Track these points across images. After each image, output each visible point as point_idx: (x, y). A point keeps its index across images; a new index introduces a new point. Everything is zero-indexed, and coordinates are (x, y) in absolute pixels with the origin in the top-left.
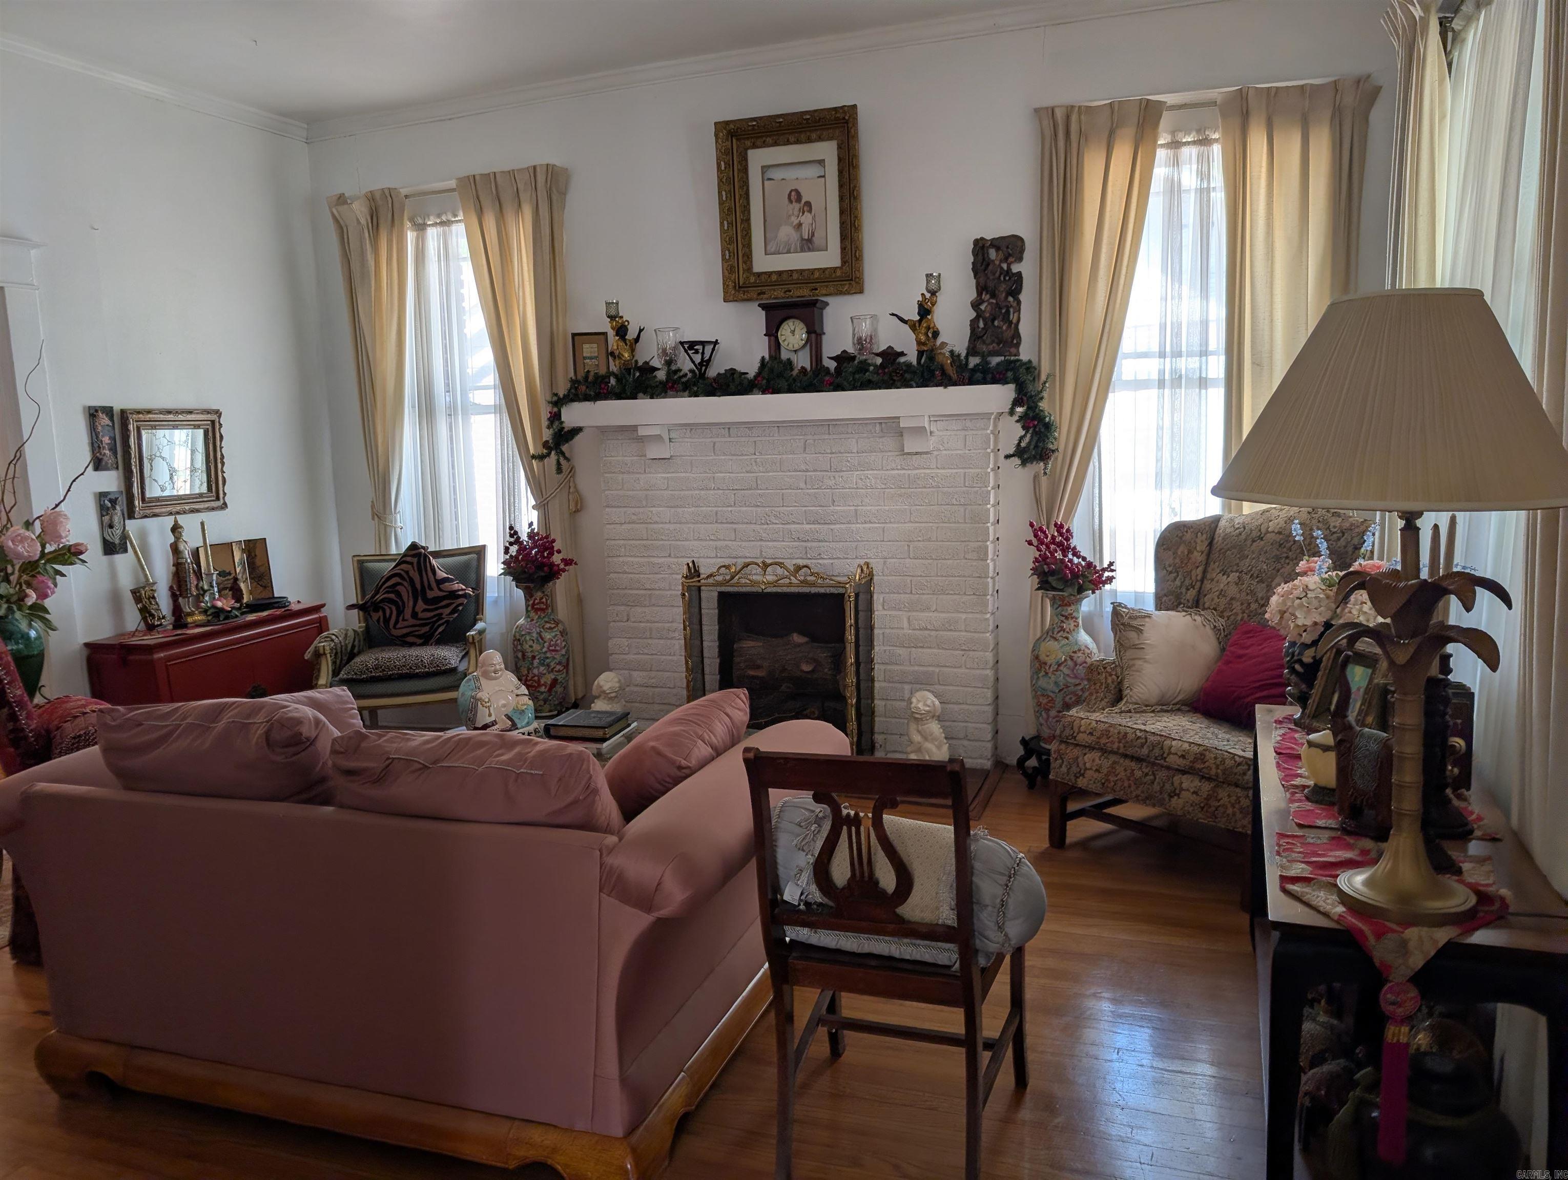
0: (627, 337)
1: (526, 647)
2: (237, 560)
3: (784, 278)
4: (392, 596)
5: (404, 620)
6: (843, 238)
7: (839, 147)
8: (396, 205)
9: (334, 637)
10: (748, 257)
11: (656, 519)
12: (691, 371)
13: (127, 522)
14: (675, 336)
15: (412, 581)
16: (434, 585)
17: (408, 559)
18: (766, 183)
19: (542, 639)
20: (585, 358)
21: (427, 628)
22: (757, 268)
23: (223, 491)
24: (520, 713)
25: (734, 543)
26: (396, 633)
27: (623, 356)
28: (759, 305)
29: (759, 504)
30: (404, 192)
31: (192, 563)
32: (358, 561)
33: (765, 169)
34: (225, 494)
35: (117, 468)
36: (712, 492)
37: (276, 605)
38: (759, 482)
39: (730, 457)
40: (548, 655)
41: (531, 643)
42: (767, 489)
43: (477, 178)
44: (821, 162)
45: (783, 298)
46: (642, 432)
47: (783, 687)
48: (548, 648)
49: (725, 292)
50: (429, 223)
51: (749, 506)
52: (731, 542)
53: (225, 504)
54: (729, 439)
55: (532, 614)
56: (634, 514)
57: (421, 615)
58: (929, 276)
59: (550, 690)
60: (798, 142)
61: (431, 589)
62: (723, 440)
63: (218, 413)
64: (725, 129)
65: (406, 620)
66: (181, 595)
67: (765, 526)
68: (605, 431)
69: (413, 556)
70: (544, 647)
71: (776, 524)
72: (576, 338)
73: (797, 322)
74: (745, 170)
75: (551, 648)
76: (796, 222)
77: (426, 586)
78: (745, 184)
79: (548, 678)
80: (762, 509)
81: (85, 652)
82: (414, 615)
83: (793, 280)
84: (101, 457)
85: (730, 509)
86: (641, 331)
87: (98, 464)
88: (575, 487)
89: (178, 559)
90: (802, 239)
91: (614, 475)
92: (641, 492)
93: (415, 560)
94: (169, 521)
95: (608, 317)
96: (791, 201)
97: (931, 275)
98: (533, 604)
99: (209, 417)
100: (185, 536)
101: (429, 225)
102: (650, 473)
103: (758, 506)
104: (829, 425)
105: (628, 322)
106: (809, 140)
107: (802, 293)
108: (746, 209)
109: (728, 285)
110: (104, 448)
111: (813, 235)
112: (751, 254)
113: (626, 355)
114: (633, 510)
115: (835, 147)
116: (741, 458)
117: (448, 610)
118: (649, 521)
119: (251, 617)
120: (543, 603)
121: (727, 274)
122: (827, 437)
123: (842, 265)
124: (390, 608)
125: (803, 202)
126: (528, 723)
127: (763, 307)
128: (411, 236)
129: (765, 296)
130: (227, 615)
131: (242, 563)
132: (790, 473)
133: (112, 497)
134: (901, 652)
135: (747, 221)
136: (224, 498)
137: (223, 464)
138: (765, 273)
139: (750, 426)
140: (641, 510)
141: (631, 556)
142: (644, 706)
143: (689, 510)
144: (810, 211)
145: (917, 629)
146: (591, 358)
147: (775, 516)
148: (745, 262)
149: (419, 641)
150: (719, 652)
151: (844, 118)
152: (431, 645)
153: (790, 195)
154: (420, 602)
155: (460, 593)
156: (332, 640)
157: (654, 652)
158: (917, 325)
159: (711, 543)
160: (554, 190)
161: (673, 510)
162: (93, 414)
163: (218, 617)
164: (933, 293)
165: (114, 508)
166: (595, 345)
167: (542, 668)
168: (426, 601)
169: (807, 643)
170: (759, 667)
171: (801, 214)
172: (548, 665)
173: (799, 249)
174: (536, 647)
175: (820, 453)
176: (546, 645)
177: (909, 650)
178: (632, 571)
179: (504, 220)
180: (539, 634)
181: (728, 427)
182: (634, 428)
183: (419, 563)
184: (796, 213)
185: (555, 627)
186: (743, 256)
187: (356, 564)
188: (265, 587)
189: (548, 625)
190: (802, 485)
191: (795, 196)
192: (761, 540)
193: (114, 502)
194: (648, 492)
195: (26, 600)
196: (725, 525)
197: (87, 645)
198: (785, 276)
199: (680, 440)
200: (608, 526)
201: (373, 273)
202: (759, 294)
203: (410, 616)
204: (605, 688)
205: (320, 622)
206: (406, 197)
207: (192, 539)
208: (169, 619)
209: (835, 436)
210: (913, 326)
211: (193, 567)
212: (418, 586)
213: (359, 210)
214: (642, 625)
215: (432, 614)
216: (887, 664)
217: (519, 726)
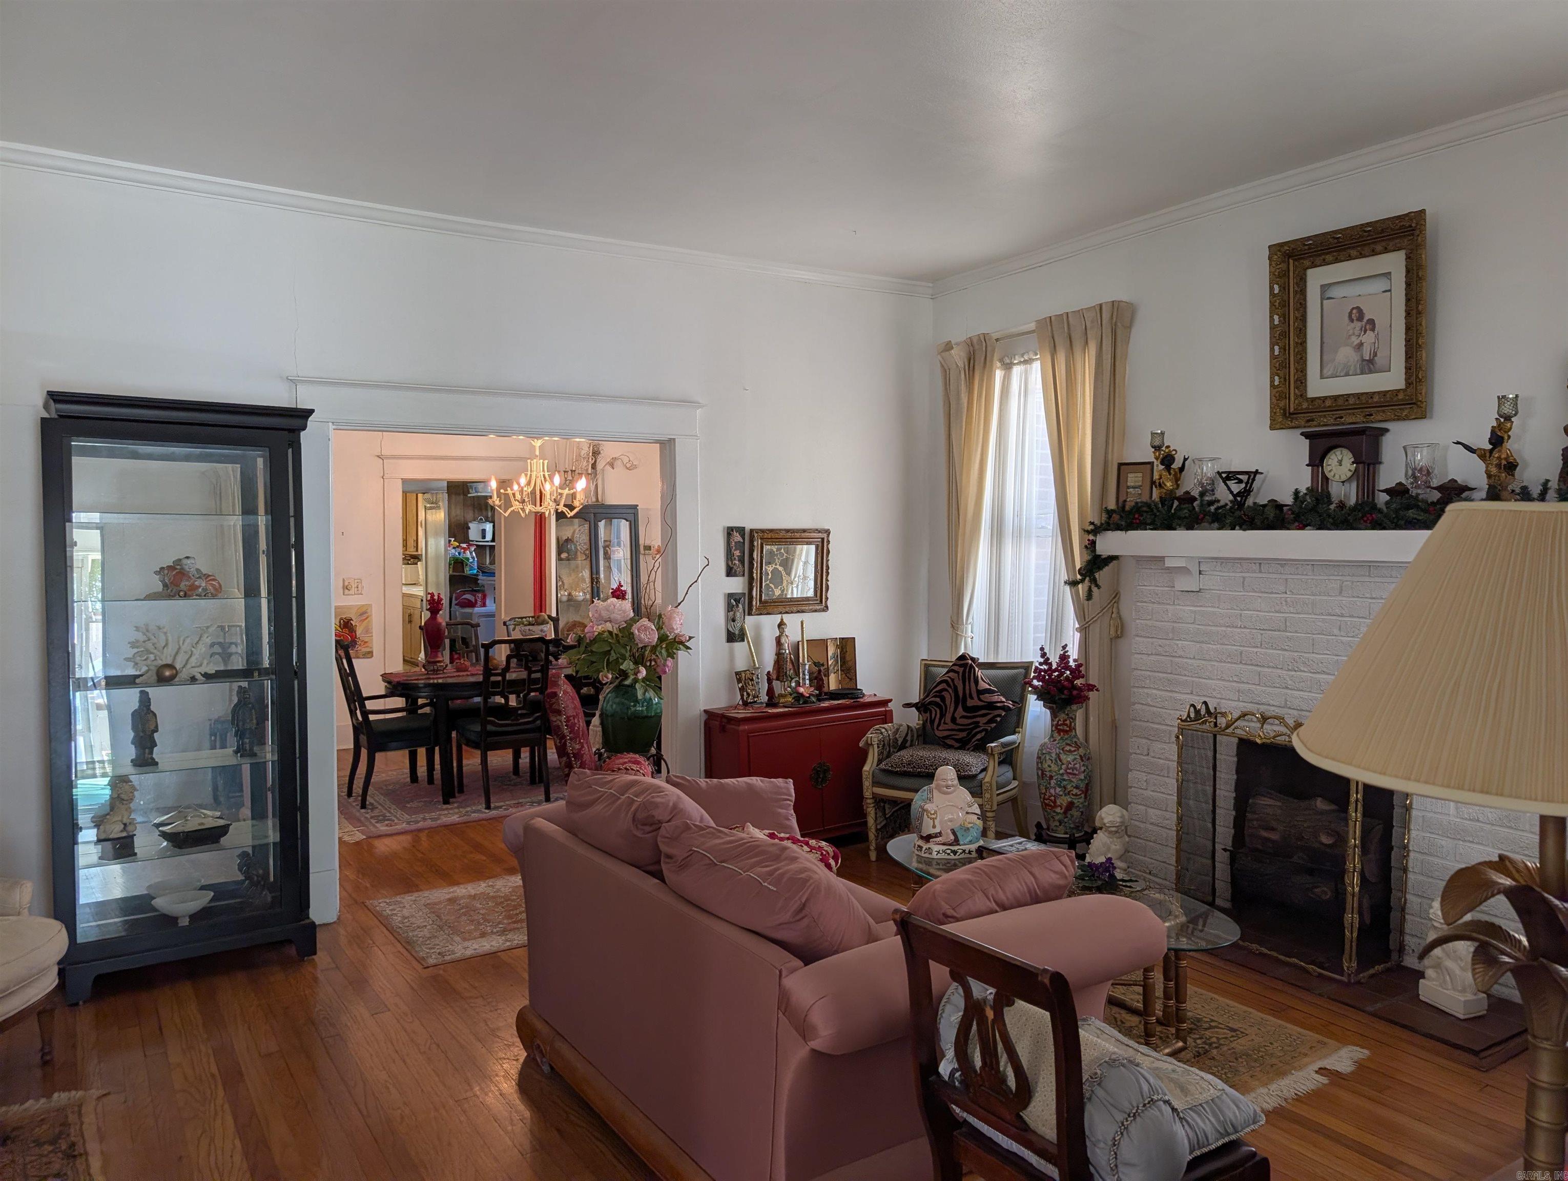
0: (1172, 466)
1: (1045, 766)
2: (830, 654)
3: (1340, 403)
4: (938, 700)
5: (945, 723)
6: (1409, 356)
7: (1408, 258)
8: (989, 349)
9: (883, 730)
10: (1302, 382)
11: (1181, 653)
12: (1231, 501)
13: (747, 617)
14: (1213, 466)
15: (956, 689)
16: (975, 695)
17: (956, 668)
18: (1325, 302)
19: (1060, 760)
20: (1128, 487)
21: (964, 734)
22: (1311, 393)
23: (826, 596)
24: (965, 830)
25: (1258, 687)
26: (940, 734)
27: (1165, 485)
28: (1302, 434)
29: (1286, 648)
30: (995, 336)
31: (790, 654)
32: (925, 664)
33: (1324, 288)
34: (827, 598)
35: (743, 575)
36: (1239, 630)
37: (849, 696)
38: (1288, 624)
39: (1260, 595)
40: (1066, 777)
41: (1049, 762)
42: (1296, 632)
43: (1053, 319)
44: (1388, 275)
45: (1334, 425)
46: (1169, 563)
47: (1295, 857)
48: (1066, 771)
49: (1272, 419)
50: (1015, 362)
51: (1275, 649)
52: (1254, 686)
53: (827, 607)
54: (1260, 575)
55: (1056, 735)
56: (1160, 646)
57: (959, 721)
58: (1502, 399)
59: (1065, 813)
60: (1362, 256)
61: (972, 698)
62: (1254, 575)
63: (828, 532)
64: (1279, 251)
65: (947, 724)
66: (778, 679)
67: (1293, 673)
68: (1141, 560)
69: (960, 666)
70: (1061, 768)
71: (1305, 671)
72: (1123, 467)
73: (1345, 451)
74: (1302, 292)
75: (1068, 771)
76: (1357, 342)
77: (968, 696)
78: (1302, 306)
79: (1064, 801)
80: (1291, 653)
81: (704, 717)
82: (954, 720)
83: (1349, 405)
84: (732, 566)
85: (1255, 650)
86: (1185, 459)
87: (730, 572)
88: (1118, 613)
89: (780, 650)
90: (1363, 360)
91: (1145, 604)
92: (1169, 624)
93: (961, 670)
94: (777, 618)
95: (1152, 447)
96: (1352, 320)
97: (1504, 397)
98: (1057, 725)
99: (820, 535)
100: (787, 631)
101: (1015, 364)
102: (1179, 605)
103: (1286, 650)
104: (1370, 567)
105: (1176, 451)
106: (1374, 253)
107: (1353, 420)
108: (1302, 331)
109: (1275, 413)
110: (735, 559)
111: (1375, 355)
112: (1306, 379)
113: (1169, 484)
114: (1160, 642)
115: (1404, 257)
116: (1271, 596)
117: (985, 720)
118: (1174, 654)
119: (825, 704)
120: (1066, 725)
121: (1274, 400)
122: (1367, 579)
123: (1407, 387)
124: (936, 711)
125: (1365, 320)
126: (971, 841)
127: (1306, 435)
128: (999, 374)
129: (1315, 423)
130: (806, 700)
131: (835, 656)
132: (1323, 617)
133: (738, 597)
134: (1443, 843)
135: (1302, 344)
136: (826, 602)
137: (828, 573)
138: (1319, 398)
139: (1283, 563)
140: (1167, 642)
141: (1155, 689)
142: (1158, 847)
143: (1214, 647)
144: (1373, 330)
145: (1466, 819)
146: (1134, 487)
147: (1304, 663)
148: (1296, 387)
149: (957, 745)
150: (1235, 804)
151: (1411, 226)
152: (968, 749)
153: (1350, 313)
154: (960, 708)
155: (999, 705)
156: (882, 733)
157: (1170, 792)
158: (1488, 455)
159: (1234, 684)
160: (1119, 324)
161: (1198, 645)
162: (730, 531)
163: (798, 701)
164: (1508, 418)
165: (737, 606)
166: (1140, 475)
167: (1058, 790)
168: (966, 709)
169: (1333, 811)
170: (1273, 829)
171: (1363, 333)
172: (1065, 787)
173: (1358, 371)
174: (1054, 767)
175: (1358, 597)
176: (1064, 767)
177: (1456, 842)
178: (1154, 704)
179: (1073, 354)
180: (1058, 755)
181: (1260, 562)
182: (1161, 559)
183: (964, 672)
184: (1357, 332)
185: (1075, 751)
186: (1296, 381)
187: (923, 667)
188: (851, 679)
189: (1068, 748)
190: (1336, 631)
191: (1357, 314)
192: (1287, 688)
193: (737, 601)
194: (1175, 625)
195: (639, 675)
196: (1250, 667)
197: (705, 711)
198: (1340, 402)
199: (1211, 572)
200: (1136, 656)
201: (965, 410)
202: (1308, 421)
203: (949, 720)
204: (1106, 821)
205: (885, 715)
206: (997, 340)
207: (793, 634)
208: (764, 698)
209: (1377, 579)
210: (1483, 455)
211: (791, 657)
212: (961, 695)
213: (958, 356)
214: (1162, 761)
215: (970, 721)
216: (1425, 853)
217: (961, 843)
